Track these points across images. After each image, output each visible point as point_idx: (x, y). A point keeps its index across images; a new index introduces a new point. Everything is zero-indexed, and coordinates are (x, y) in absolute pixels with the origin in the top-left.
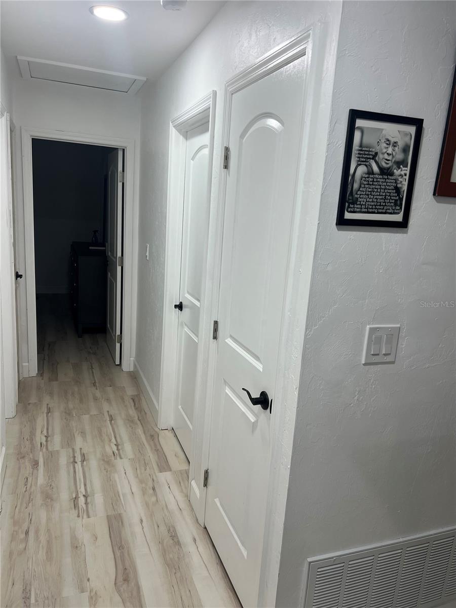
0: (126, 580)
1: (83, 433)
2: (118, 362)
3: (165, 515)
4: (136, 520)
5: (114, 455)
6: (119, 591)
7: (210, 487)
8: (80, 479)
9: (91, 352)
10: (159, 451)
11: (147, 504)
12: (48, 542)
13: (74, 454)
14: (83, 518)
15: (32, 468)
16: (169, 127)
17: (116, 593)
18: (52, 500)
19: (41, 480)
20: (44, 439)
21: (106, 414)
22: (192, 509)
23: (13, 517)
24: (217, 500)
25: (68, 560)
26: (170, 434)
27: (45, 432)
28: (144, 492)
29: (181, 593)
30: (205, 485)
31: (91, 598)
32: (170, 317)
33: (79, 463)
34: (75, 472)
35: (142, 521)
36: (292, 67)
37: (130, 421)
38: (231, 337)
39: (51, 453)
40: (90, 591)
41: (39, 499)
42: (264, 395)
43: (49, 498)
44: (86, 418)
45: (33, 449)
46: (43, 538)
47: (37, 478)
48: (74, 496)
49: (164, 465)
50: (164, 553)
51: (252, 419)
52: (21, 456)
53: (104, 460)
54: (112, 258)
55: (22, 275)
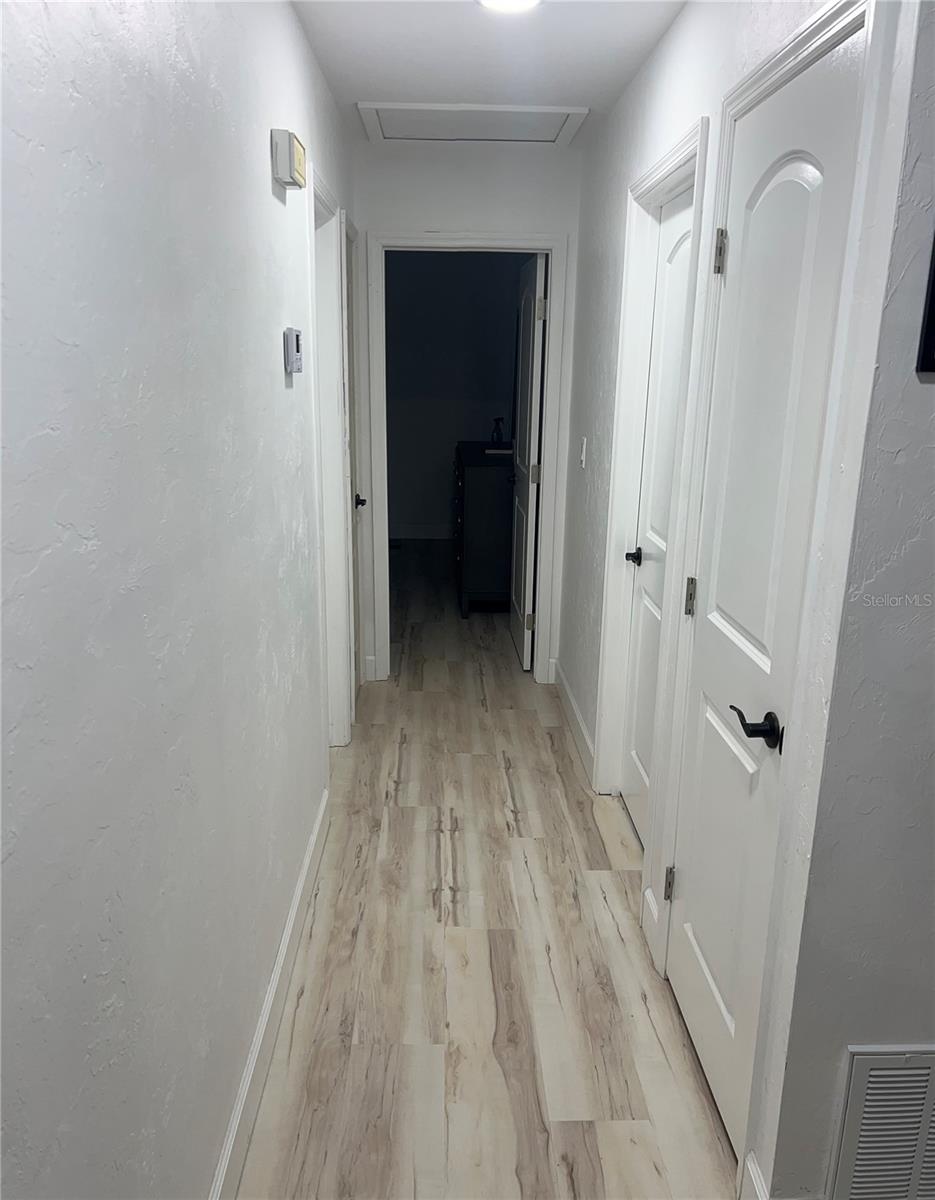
0: (513, 1040)
1: (458, 784)
2: (527, 666)
3: (593, 946)
4: (538, 947)
5: (509, 829)
6: (498, 1057)
7: (676, 902)
8: (446, 860)
9: (482, 645)
10: (590, 830)
11: (561, 921)
12: (387, 952)
13: (439, 817)
14: (446, 924)
15: (370, 831)
16: (626, 199)
17: (494, 1059)
18: (397, 887)
19: (383, 853)
20: (392, 786)
21: (500, 757)
22: (645, 944)
23: (335, 906)
24: (687, 926)
25: (416, 988)
26: (615, 804)
27: (395, 774)
28: (557, 900)
29: (609, 1082)
30: (668, 896)
31: (449, 1055)
32: (617, 576)
33: (448, 833)
34: (439, 846)
35: (548, 948)
36: (842, 50)
37: (541, 773)
38: (719, 609)
39: (402, 810)
40: (449, 1044)
41: (377, 883)
42: (770, 718)
43: (393, 884)
44: (464, 759)
45: (373, 801)
46: (379, 946)
47: (376, 849)
48: (434, 887)
49: (599, 858)
50: (585, 1009)
51: (751, 767)
52: (353, 810)
53: (490, 835)
54: (521, 467)
55: (365, 501)
